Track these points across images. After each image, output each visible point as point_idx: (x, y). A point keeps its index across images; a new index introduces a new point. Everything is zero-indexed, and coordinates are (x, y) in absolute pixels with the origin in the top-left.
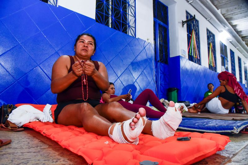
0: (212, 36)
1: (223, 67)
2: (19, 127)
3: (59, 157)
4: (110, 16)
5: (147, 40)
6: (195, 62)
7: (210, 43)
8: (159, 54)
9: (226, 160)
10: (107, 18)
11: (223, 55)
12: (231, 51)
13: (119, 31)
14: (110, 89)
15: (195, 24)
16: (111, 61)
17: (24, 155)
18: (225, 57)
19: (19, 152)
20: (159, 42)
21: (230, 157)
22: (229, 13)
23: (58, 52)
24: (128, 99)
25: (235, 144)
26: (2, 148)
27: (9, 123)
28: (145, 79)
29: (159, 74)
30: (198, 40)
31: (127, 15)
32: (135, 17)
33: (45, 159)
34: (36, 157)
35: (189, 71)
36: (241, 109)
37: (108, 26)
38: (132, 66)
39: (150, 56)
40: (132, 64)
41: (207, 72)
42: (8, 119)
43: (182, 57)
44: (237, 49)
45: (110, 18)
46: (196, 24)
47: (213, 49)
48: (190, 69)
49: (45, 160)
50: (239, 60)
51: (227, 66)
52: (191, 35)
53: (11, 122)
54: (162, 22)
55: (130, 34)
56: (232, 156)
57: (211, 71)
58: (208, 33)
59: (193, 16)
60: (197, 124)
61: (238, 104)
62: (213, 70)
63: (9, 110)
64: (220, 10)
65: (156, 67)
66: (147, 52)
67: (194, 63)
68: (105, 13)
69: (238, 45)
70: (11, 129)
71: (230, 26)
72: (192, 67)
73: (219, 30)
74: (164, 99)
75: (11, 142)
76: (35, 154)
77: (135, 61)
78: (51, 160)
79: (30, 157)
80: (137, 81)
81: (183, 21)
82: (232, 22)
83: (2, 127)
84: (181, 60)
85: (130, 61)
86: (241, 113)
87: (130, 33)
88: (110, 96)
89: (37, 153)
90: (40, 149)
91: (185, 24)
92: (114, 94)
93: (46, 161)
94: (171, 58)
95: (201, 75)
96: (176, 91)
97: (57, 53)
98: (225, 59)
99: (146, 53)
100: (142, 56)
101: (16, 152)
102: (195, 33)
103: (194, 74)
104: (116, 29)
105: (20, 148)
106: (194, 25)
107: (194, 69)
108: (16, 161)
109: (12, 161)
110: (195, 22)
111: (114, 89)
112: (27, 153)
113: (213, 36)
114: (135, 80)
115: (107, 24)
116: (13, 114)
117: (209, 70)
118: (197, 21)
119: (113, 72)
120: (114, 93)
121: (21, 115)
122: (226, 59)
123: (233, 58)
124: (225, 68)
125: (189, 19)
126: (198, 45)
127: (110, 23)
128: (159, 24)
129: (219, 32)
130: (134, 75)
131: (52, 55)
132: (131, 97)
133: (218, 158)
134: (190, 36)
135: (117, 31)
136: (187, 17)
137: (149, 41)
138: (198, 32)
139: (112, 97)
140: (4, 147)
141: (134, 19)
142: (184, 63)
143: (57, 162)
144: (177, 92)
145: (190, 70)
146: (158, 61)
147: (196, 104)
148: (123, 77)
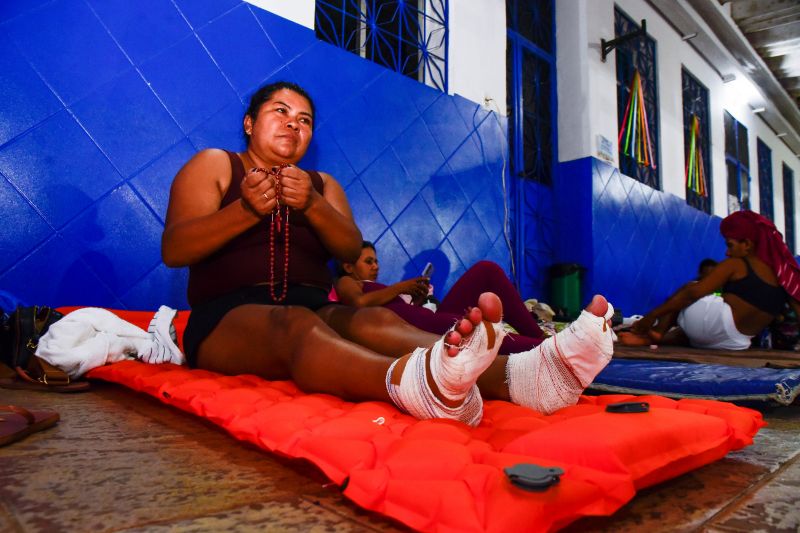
0: (699, 93)
1: (734, 200)
2: (74, 377)
3: (225, 465)
4: (363, 18)
5: (483, 103)
6: (642, 181)
7: (692, 116)
8: (522, 149)
9: (760, 477)
10: (354, 25)
11: (733, 160)
12: (761, 144)
13: (395, 70)
14: (361, 263)
15: (644, 51)
16: (365, 170)
17: (109, 459)
18: (742, 166)
19: (90, 448)
20: (524, 111)
21: (772, 471)
22: (759, 17)
23: (191, 137)
24: (420, 297)
25: (782, 435)
26: (35, 439)
27: (43, 364)
28: (476, 232)
29: (523, 215)
30: (651, 106)
31: (421, 17)
32: (446, 24)
33: (180, 470)
34: (150, 463)
35: (622, 210)
36: (791, 336)
37: (357, 53)
38: (436, 188)
39: (492, 156)
40: (436, 181)
41: (679, 214)
42: (37, 354)
43: (600, 161)
44: (781, 138)
45: (363, 25)
46: (647, 50)
47: (700, 137)
48: (625, 203)
49: (181, 474)
50: (788, 174)
51: (746, 194)
52: (629, 90)
53: (49, 361)
54: (534, 42)
55: (428, 82)
56: (777, 467)
57: (694, 210)
58: (687, 84)
59: (640, 24)
60: (654, 376)
61: (782, 318)
62: (699, 209)
63: (38, 325)
64: (727, 5)
65: (513, 192)
66: (484, 142)
67: (637, 182)
68: (347, 11)
69: (784, 126)
70: (49, 385)
71: (759, 60)
72: (631, 195)
73: (723, 73)
74: (535, 301)
75: (58, 420)
76: (144, 456)
77: (444, 170)
78: (199, 473)
79: (130, 465)
80: (449, 237)
81: (603, 41)
82: (767, 48)
83: (19, 378)
84: (594, 171)
85: (427, 170)
86: (791, 349)
87: (430, 77)
88: (362, 285)
89: (151, 454)
90: (156, 442)
91: (610, 50)
92: (375, 279)
93: (185, 476)
94: (563, 163)
95: (660, 224)
96: (577, 274)
97: (187, 140)
98: (741, 173)
99: (479, 147)
100: (467, 157)
101: (82, 448)
102: (642, 83)
103: (637, 220)
104: (383, 64)
105: (92, 439)
106: (640, 54)
107: (637, 202)
108: (89, 475)
109: (76, 474)
110: (642, 44)
111: (374, 264)
112: (116, 454)
113: (701, 95)
114: (443, 236)
115: (353, 47)
116: (52, 337)
117: (686, 209)
118: (652, 43)
119: (372, 205)
120: (375, 276)
121: (79, 342)
122: (743, 171)
123: (765, 170)
124: (739, 202)
125: (623, 34)
126: (653, 123)
127: (362, 45)
128: (525, 51)
129: (723, 79)
130: (439, 219)
131: (172, 147)
132: (431, 292)
133: (735, 474)
134: (626, 91)
135: (387, 70)
136: (618, 29)
137: (492, 106)
138: (652, 79)
139: (367, 288)
140: (41, 436)
141: (443, 31)
142: (606, 182)
143: (218, 478)
144: (581, 278)
145: (623, 207)
146: (520, 175)
147: (641, 317)
148: (406, 226)
